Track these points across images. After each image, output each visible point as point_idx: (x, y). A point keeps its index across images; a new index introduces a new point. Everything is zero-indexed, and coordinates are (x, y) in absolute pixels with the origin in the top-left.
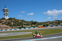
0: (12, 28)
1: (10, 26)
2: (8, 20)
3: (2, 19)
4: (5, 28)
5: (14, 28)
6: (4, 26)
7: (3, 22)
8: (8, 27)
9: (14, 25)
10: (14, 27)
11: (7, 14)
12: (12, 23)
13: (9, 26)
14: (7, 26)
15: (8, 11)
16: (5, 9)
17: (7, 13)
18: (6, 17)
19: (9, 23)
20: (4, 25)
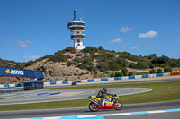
0: (95, 77)
1: (89, 69)
2: (83, 54)
3: (67, 50)
4: (76, 74)
5: (100, 76)
6: (73, 69)
7: (70, 60)
8: (83, 74)
9: (99, 67)
10: (99, 73)
11: (79, 36)
12: (95, 62)
13: (85, 71)
14: (81, 71)
15: (82, 28)
16: (76, 21)
17: (81, 32)
18: (76, 44)
19: (85, 62)
20: (72, 67)
